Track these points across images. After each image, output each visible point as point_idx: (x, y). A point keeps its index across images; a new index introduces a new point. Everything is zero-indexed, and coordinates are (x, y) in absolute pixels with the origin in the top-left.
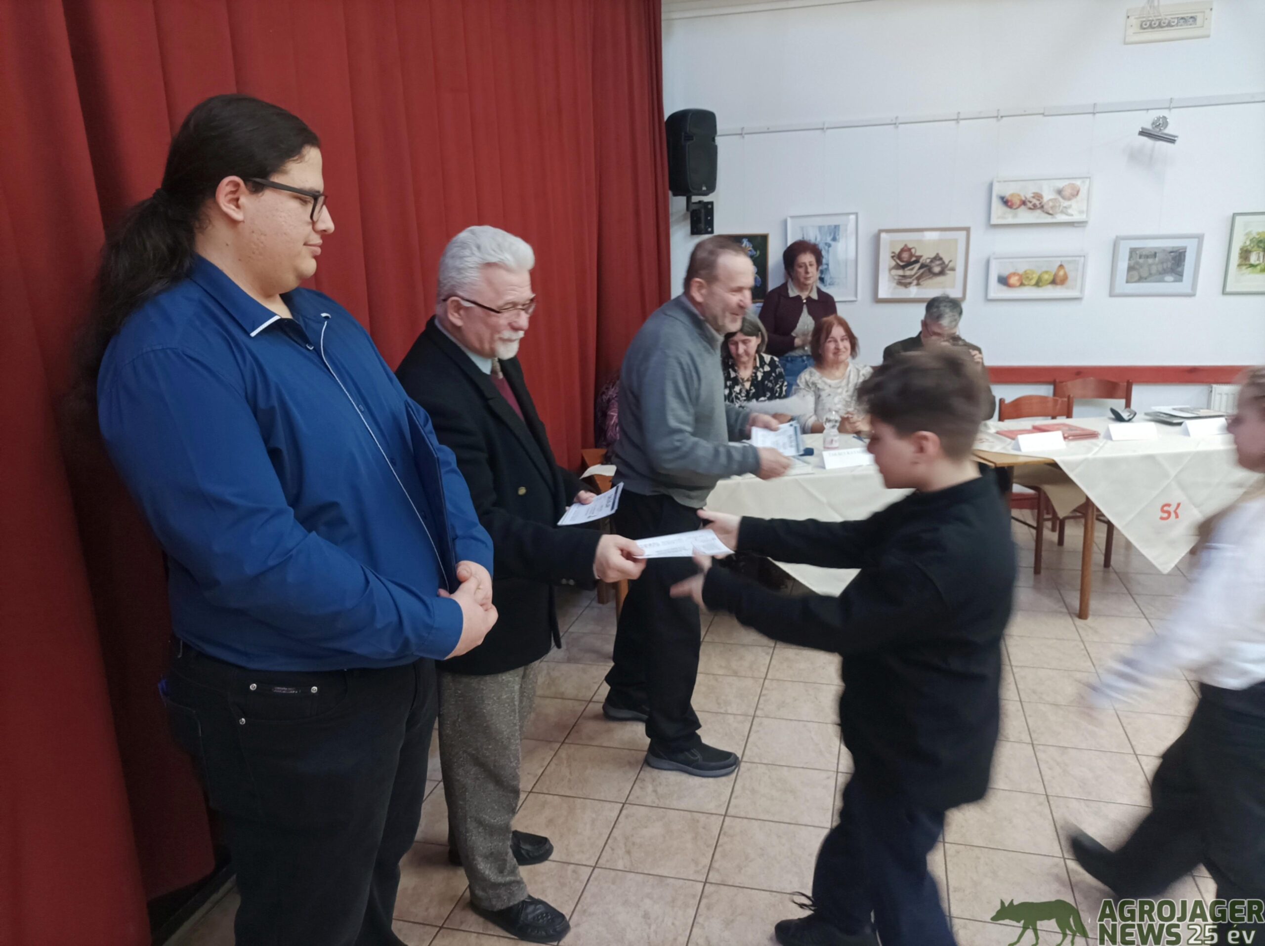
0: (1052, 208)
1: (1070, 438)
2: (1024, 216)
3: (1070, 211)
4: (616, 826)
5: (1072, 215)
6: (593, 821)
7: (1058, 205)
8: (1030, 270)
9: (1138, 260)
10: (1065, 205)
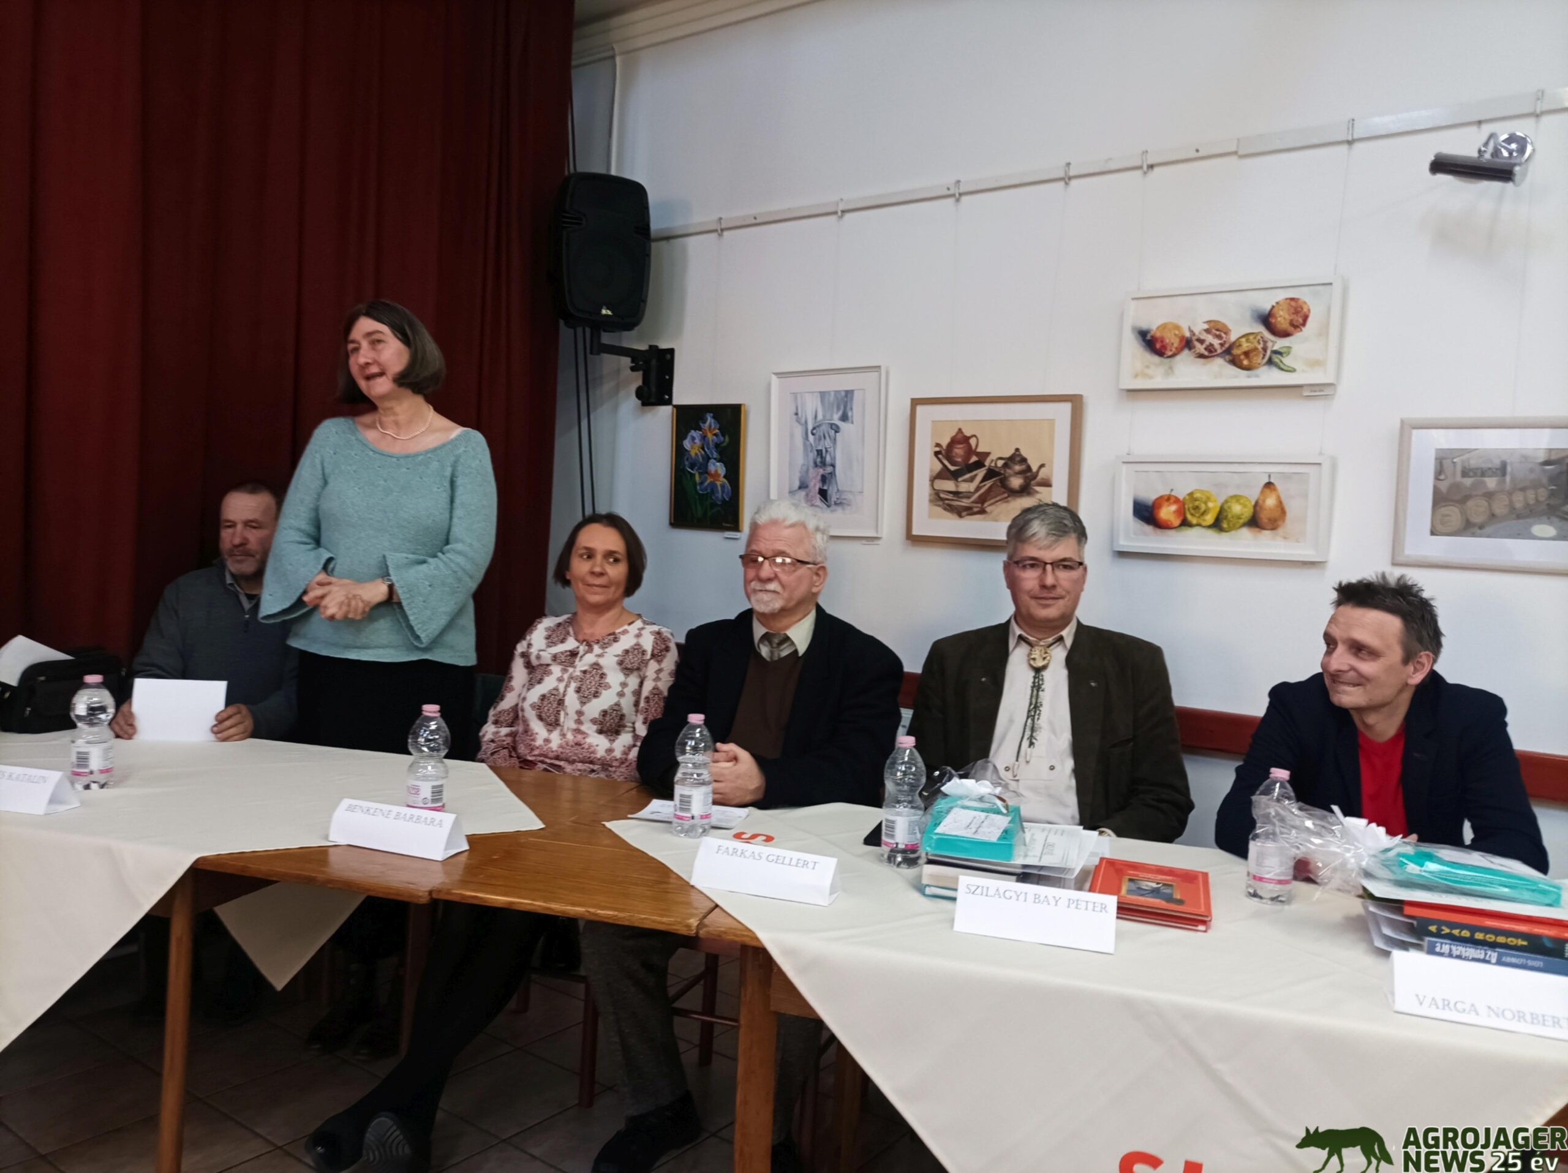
0: (1248, 353)
2: (1185, 372)
3: (1288, 361)
5: (1294, 371)
7: (1260, 347)
8: (1201, 491)
9: (1459, 478)
10: (1275, 348)
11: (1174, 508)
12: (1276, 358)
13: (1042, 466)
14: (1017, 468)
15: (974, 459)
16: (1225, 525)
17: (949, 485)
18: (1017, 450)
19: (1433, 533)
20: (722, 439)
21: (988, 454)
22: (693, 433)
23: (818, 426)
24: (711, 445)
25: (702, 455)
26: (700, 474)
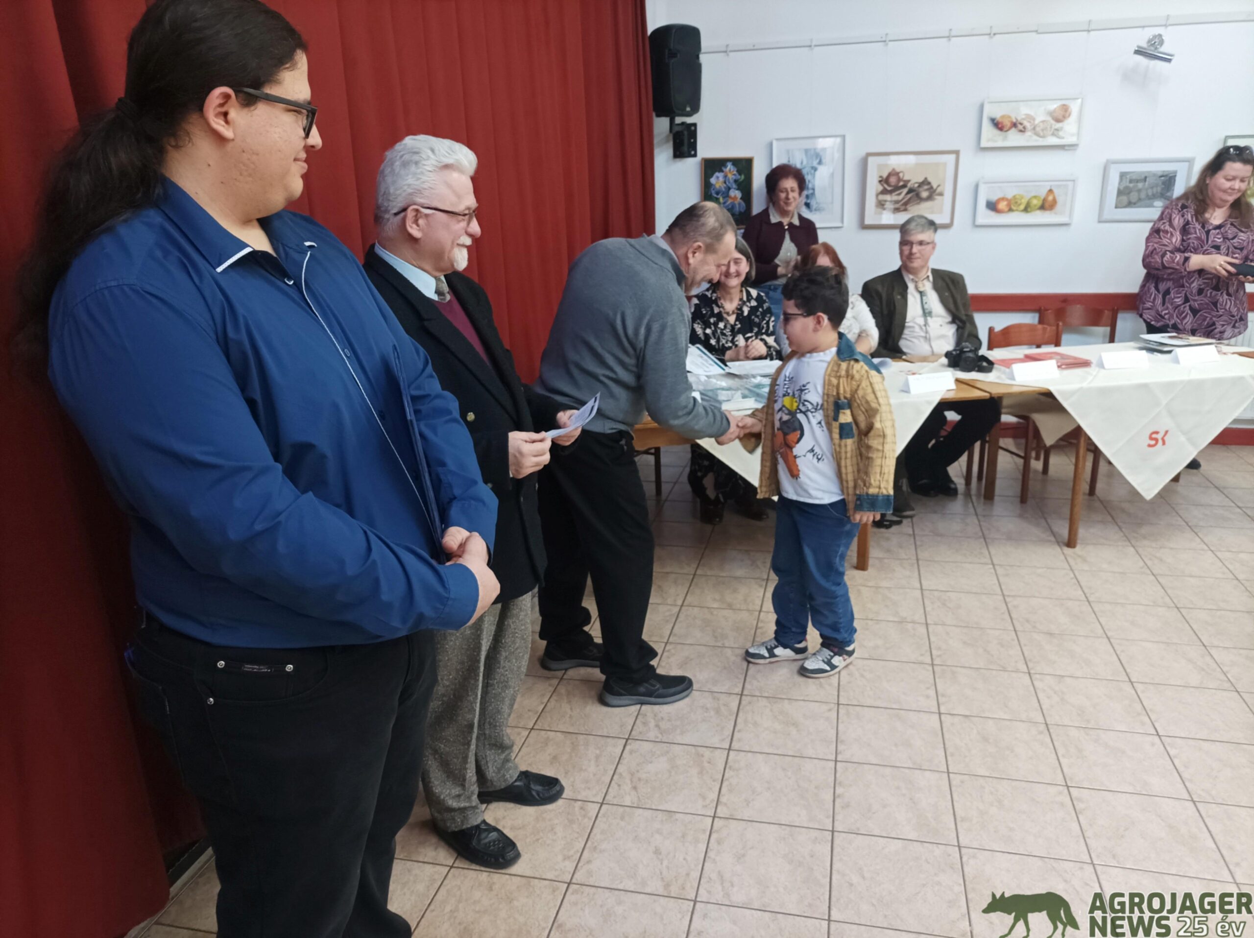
0: (1043, 130)
1: (1063, 367)
2: (1013, 138)
3: (1061, 133)
4: (621, 761)
5: (1063, 138)
6: (597, 757)
7: (1049, 127)
8: (1019, 195)
9: (1128, 184)
10: (1056, 127)
11: (1005, 203)
12: (1056, 132)
13: (939, 186)
14: (926, 187)
15: (901, 184)
16: (1029, 210)
17: (888, 197)
18: (926, 179)
19: (1116, 207)
20: (739, 177)
21: (909, 181)
22: (717, 174)
23: (804, 168)
24: (731, 181)
25: (725, 188)
26: (724, 198)
